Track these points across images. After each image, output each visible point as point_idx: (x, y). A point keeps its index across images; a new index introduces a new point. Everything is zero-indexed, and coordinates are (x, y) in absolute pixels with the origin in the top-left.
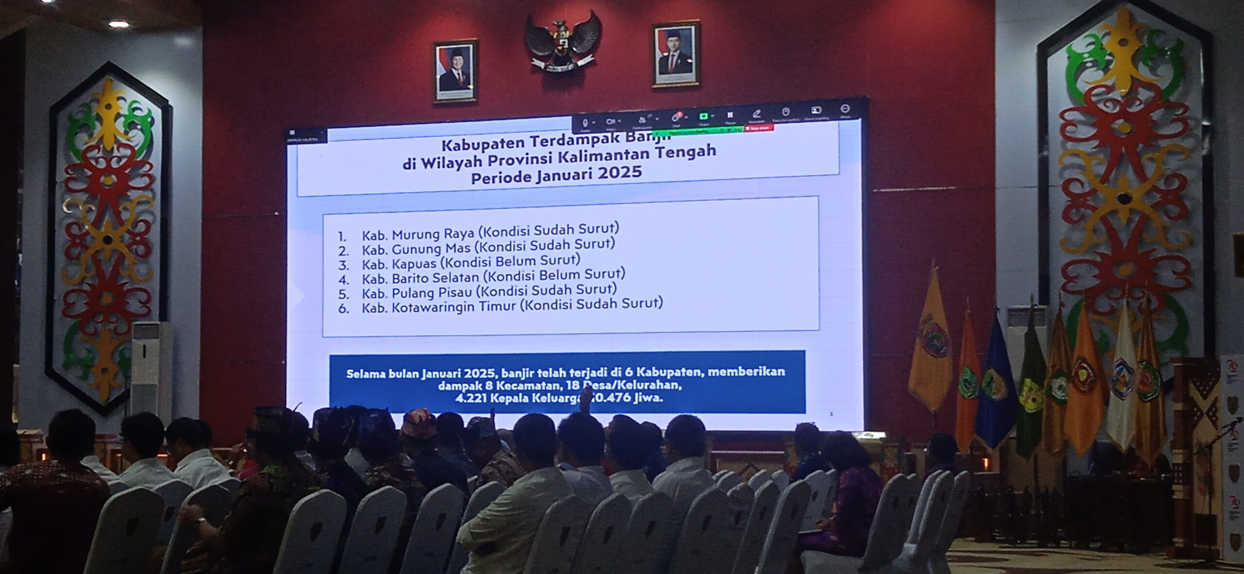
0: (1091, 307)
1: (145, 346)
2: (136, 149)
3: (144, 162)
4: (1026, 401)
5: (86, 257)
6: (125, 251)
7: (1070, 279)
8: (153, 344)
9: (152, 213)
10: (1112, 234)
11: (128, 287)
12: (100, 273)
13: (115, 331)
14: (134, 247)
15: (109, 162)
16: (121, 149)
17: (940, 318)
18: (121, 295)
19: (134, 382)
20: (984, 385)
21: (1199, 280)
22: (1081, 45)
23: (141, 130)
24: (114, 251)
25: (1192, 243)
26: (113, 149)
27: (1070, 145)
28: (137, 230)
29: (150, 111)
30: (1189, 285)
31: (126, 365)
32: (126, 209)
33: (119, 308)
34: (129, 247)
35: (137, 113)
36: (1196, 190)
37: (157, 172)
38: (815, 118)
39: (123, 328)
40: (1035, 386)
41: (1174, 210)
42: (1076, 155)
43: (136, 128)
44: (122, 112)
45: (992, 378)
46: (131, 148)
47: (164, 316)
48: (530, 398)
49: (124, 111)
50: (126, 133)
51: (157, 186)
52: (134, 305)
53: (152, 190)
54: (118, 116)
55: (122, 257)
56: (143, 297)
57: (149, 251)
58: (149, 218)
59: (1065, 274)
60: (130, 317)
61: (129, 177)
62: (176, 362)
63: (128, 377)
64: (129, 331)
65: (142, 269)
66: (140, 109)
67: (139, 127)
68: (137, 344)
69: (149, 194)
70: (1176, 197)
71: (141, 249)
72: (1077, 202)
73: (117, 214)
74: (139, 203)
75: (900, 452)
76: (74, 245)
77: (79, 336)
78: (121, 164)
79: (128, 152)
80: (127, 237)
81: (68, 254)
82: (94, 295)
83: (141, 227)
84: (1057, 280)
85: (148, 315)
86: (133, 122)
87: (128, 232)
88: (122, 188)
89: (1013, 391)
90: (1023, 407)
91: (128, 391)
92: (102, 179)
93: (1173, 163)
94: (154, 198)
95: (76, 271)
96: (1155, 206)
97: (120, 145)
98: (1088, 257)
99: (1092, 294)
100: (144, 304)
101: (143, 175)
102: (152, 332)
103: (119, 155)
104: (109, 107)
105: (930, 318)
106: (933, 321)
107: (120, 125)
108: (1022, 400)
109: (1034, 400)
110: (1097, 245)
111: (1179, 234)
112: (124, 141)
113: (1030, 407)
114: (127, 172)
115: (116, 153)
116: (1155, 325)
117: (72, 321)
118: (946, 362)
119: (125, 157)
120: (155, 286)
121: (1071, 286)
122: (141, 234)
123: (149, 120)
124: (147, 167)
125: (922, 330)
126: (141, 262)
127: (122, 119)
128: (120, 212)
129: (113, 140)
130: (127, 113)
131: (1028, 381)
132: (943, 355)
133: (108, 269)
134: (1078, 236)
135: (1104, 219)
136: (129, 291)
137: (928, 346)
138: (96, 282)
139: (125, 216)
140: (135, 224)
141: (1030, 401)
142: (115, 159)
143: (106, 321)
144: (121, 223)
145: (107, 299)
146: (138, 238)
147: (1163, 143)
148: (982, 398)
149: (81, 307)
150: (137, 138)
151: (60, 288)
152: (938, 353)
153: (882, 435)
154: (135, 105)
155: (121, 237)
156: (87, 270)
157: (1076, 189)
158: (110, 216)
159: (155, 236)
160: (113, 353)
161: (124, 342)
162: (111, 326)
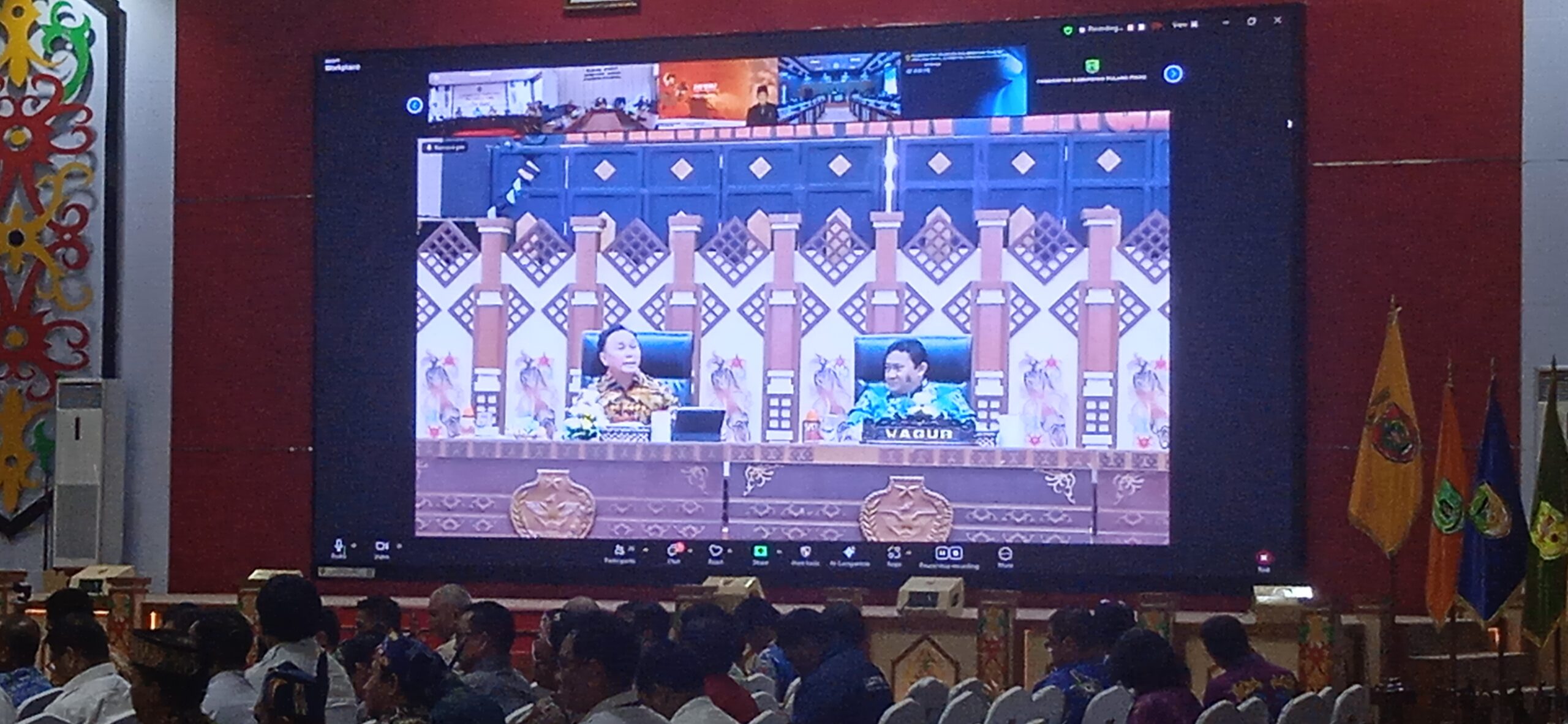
1: (78, 420)
2: (64, 83)
3: (77, 107)
4: (1542, 539)
8: (91, 416)
9: (88, 192)
11: (47, 320)
13: (30, 396)
14: (60, 250)
15: (18, 106)
16: (39, 84)
17: (1402, 395)
18: (39, 332)
19: (62, 478)
20: (1473, 511)
23: (73, 51)
24: (27, 257)
26: (25, 83)
28: (64, 223)
29: (87, 18)
31: (46, 451)
32: (46, 186)
33: (35, 354)
34: (51, 250)
35: (66, 22)
37: (99, 123)
39: (42, 389)
40: (1557, 515)
43: (64, 49)
44: (40, 22)
45: (1486, 500)
46: (57, 82)
47: (110, 369)
49: (45, 20)
50: (48, 56)
51: (99, 147)
52: (59, 351)
53: (91, 154)
54: (34, 27)
55: (39, 268)
56: (76, 336)
57: (84, 259)
58: (86, 202)
60: (53, 370)
61: (52, 133)
62: (131, 445)
63: (49, 473)
64: (52, 391)
65: (73, 287)
66: (71, 16)
67: (69, 46)
68: (65, 416)
69: (86, 161)
71: (72, 254)
73: (33, 195)
74: (70, 176)
75: (1332, 620)
78: (39, 108)
79: (51, 89)
80: (48, 232)
83: (73, 218)
85: (84, 366)
86: (60, 38)
87: (50, 224)
88: (43, 135)
89: (1520, 528)
90: (1537, 550)
91: (50, 495)
92: (7, 135)
94: (93, 168)
97: (38, 77)
100: (77, 348)
101: (76, 130)
102: (92, 396)
103: (35, 93)
104: (18, 11)
105: (1384, 396)
106: (1390, 401)
107: (37, 44)
108: (1534, 537)
109: (1555, 538)
112: (44, 71)
113: (1548, 551)
114: (48, 123)
115: (30, 91)
118: (1413, 469)
119: (46, 97)
120: (95, 316)
122: (74, 230)
123: (87, 34)
124: (83, 115)
125: (1372, 417)
126: (72, 276)
127: (40, 33)
128: (37, 192)
129: (26, 67)
130: (49, 23)
131: (1545, 506)
132: (1407, 459)
133: (17, 287)
136: (52, 325)
137: (1382, 441)
139: (45, 197)
140: (63, 212)
141: (1547, 540)
142: (29, 101)
143: (14, 375)
144: (39, 210)
145: (15, 338)
146: (67, 236)
148: (1470, 531)
150: (66, 65)
152: (1398, 456)
153: (1306, 592)
154: (61, 10)
155: (39, 234)
158: (20, 196)
159: (95, 233)
160: (26, 430)
161: (45, 412)
162: (23, 385)
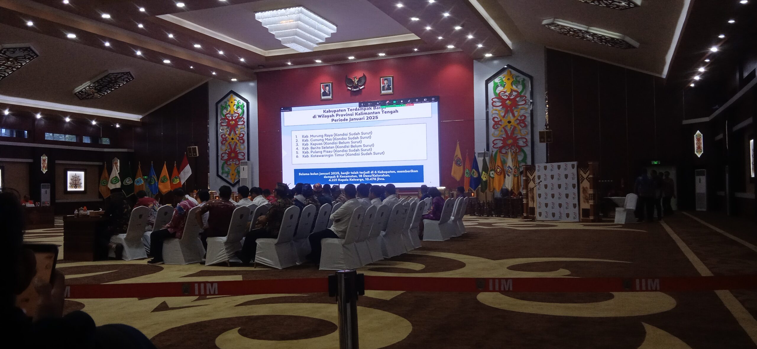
0: (500, 152)
1: (244, 168)
2: (240, 114)
3: (242, 117)
4: (483, 178)
5: (227, 144)
6: (238, 142)
7: (495, 144)
8: (246, 167)
9: (244, 131)
10: (506, 131)
11: (238, 152)
12: (231, 148)
13: (236, 164)
14: (240, 141)
15: (232, 118)
16: (236, 114)
17: (460, 156)
18: (237, 154)
19: (241, 177)
20: (472, 173)
21: (530, 144)
22: (497, 80)
23: (241, 109)
24: (234, 142)
25: (528, 134)
26: (233, 114)
27: (494, 108)
28: (240, 136)
29: (243, 103)
30: (527, 145)
31: (239, 173)
32: (237, 130)
33: (236, 157)
34: (238, 141)
35: (240, 104)
36: (529, 119)
37: (245, 120)
38: (425, 102)
39: (238, 163)
40: (486, 174)
41: (523, 125)
42: (496, 110)
43: (239, 108)
44: (235, 104)
45: (474, 172)
46: (238, 114)
47: (248, 159)
48: (349, 180)
49: (236, 104)
50: (237, 109)
51: (246, 124)
52: (240, 157)
53: (244, 125)
54: (235, 105)
55: (236, 144)
56: (243, 154)
57: (244, 142)
58: (244, 133)
59: (493, 143)
60: (239, 160)
61: (238, 122)
62: (252, 172)
63: (239, 176)
64: (239, 163)
65: (242, 147)
66: (241, 103)
67: (240, 108)
68: (242, 167)
69: (243, 126)
70: (523, 121)
71: (242, 141)
72: (496, 123)
73: (235, 132)
74: (241, 129)
75: (449, 192)
76: (223, 140)
77: (226, 165)
78: (236, 118)
79: (238, 115)
80: (238, 138)
81: (222, 143)
82: (229, 154)
83: (242, 135)
84: (491, 145)
85: (244, 159)
86: (238, 107)
87: (238, 137)
88: (236, 125)
89: (480, 175)
90: (482, 179)
91: (239, 180)
92: (231, 122)
93: (522, 112)
94: (245, 127)
95: (224, 148)
96: (518, 124)
97: (235, 113)
98: (500, 138)
99: (501, 148)
100: (243, 156)
101: (242, 121)
102: (246, 164)
103: (235, 115)
104: (232, 102)
105: (457, 156)
106: (457, 157)
107: (235, 107)
108: (482, 177)
109: (485, 177)
110: (502, 135)
111: (524, 131)
112: (236, 112)
113: (484, 179)
114: (237, 120)
115: (234, 115)
116: (518, 156)
117: (223, 161)
118: (462, 167)
119: (236, 116)
120: (246, 151)
121: (495, 146)
122: (242, 137)
123: (243, 106)
124: (243, 119)
125: (455, 159)
126: (242, 145)
127: (235, 106)
128: (236, 131)
129: (233, 112)
130: (237, 104)
131: (484, 172)
132: (461, 166)
133: (233, 147)
134: (497, 133)
135: (503, 128)
136: (239, 153)
137: (456, 163)
138: (230, 150)
139: (237, 132)
140: (240, 134)
141: (484, 177)
142: (234, 117)
143: (233, 161)
144: (236, 134)
145: (233, 155)
146: (241, 138)
147: (520, 107)
148: (471, 176)
149: (226, 157)
150: (240, 111)
151: (220, 153)
152: (459, 165)
153: (444, 188)
154: (239, 102)
155: (236, 138)
156: (227, 147)
157: (496, 120)
158: (233, 132)
159: (245, 138)
160: (235, 170)
161: (238, 167)
162: (234, 162)
